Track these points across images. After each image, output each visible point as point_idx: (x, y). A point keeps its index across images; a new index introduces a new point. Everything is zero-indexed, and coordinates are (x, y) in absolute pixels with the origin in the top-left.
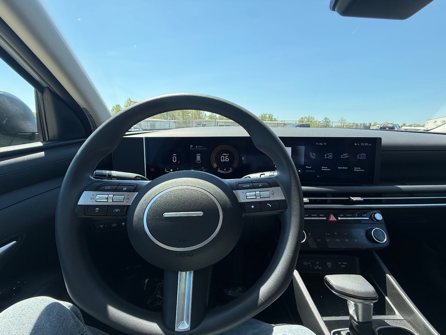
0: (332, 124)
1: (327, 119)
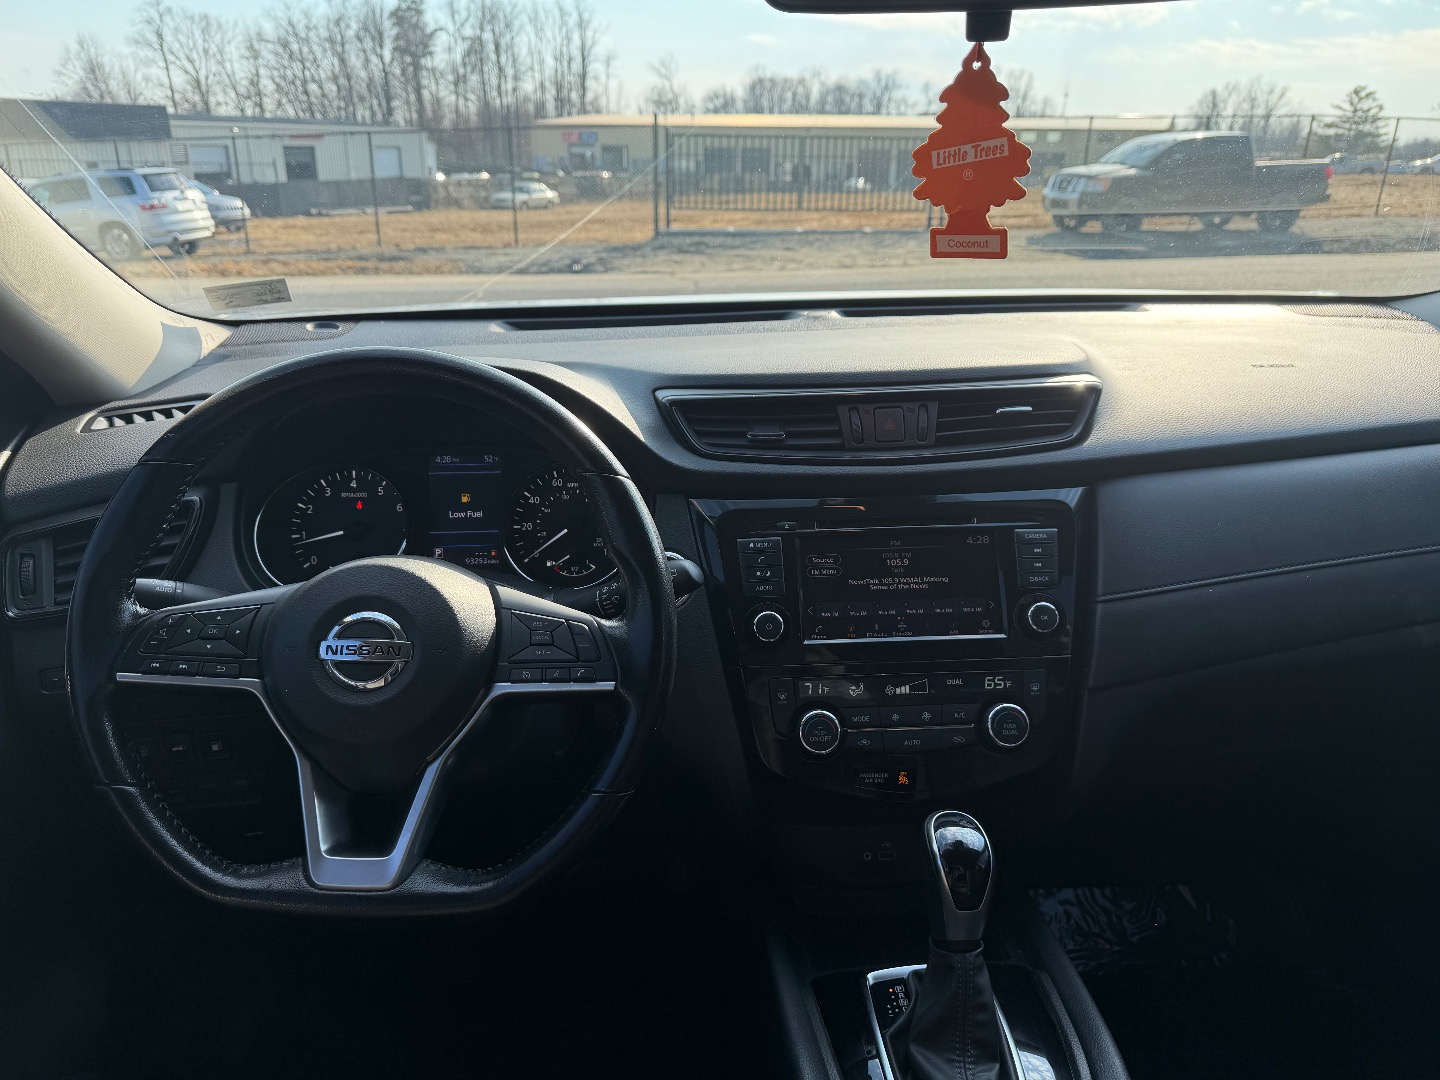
0: (1390, 129)
1: (1363, 94)
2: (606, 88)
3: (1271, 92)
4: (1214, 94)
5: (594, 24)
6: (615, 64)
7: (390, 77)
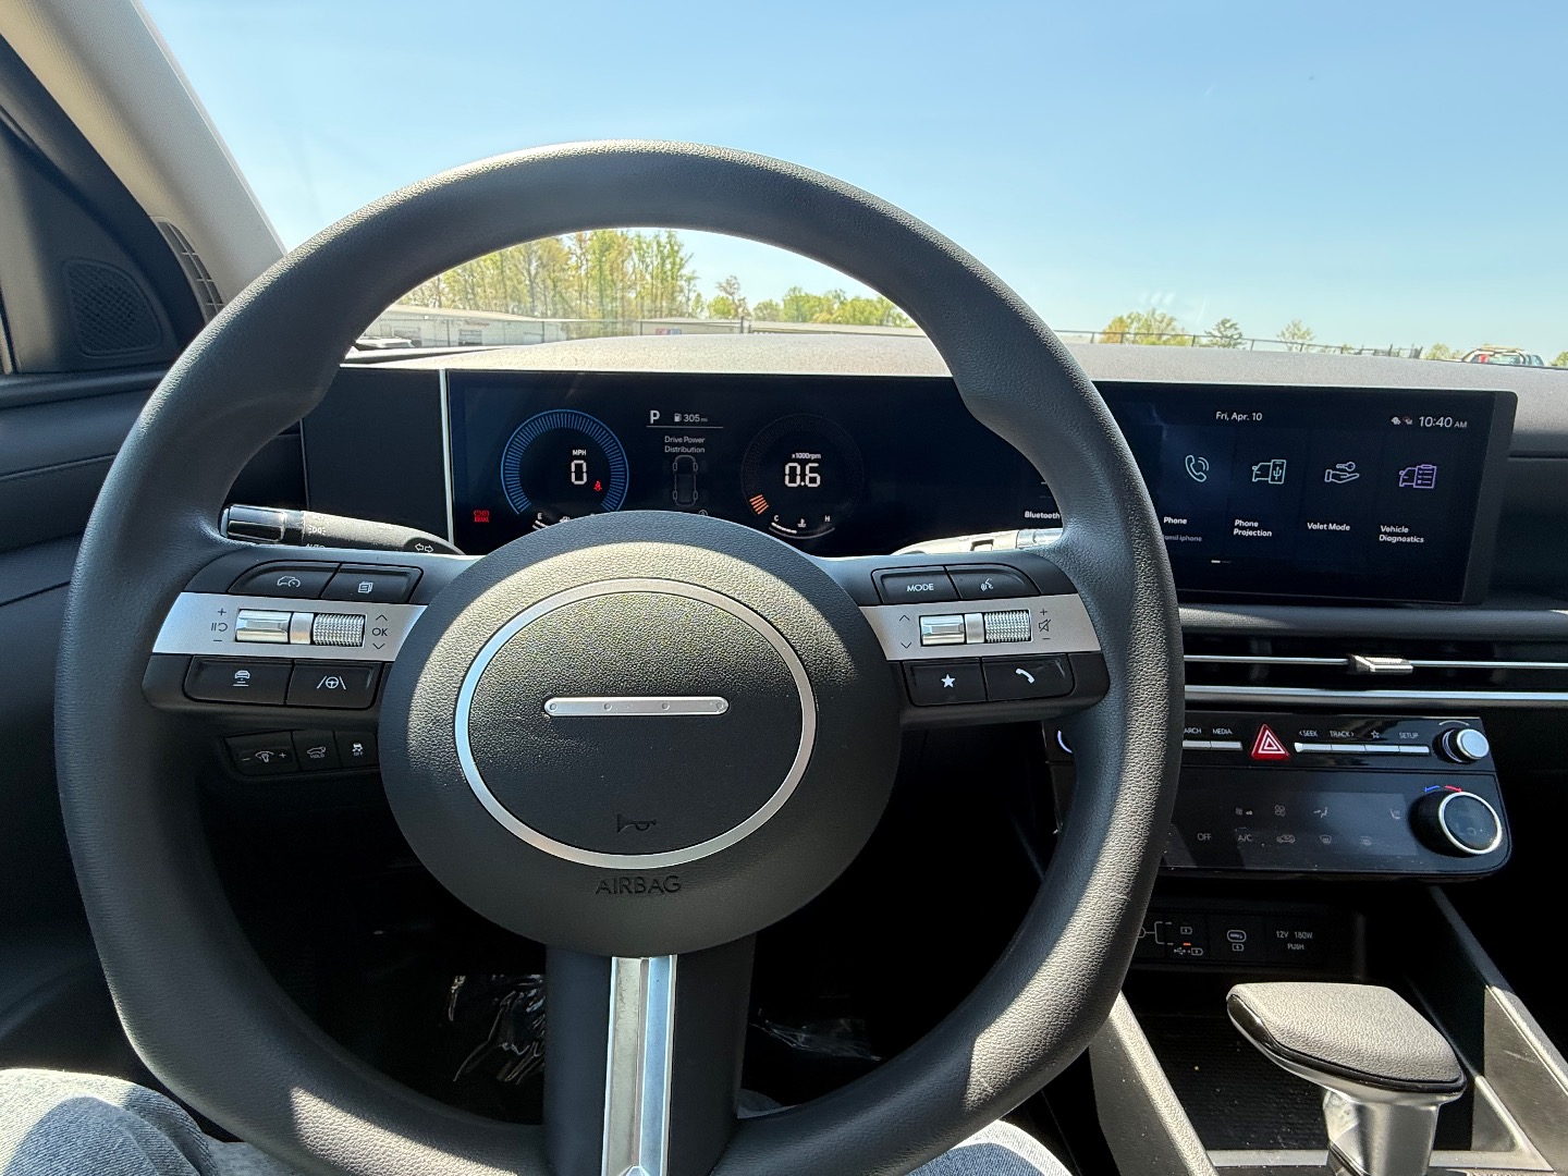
1: (1228, 325)
2: (688, 299)
3: (1161, 322)
4: (1121, 320)
5: (681, 254)
6: (692, 282)
7: (534, 285)
